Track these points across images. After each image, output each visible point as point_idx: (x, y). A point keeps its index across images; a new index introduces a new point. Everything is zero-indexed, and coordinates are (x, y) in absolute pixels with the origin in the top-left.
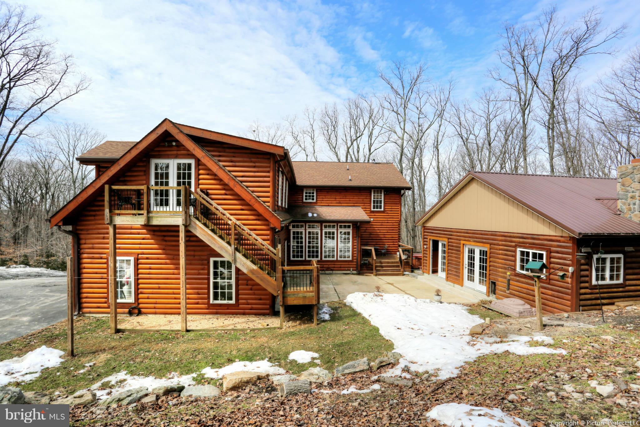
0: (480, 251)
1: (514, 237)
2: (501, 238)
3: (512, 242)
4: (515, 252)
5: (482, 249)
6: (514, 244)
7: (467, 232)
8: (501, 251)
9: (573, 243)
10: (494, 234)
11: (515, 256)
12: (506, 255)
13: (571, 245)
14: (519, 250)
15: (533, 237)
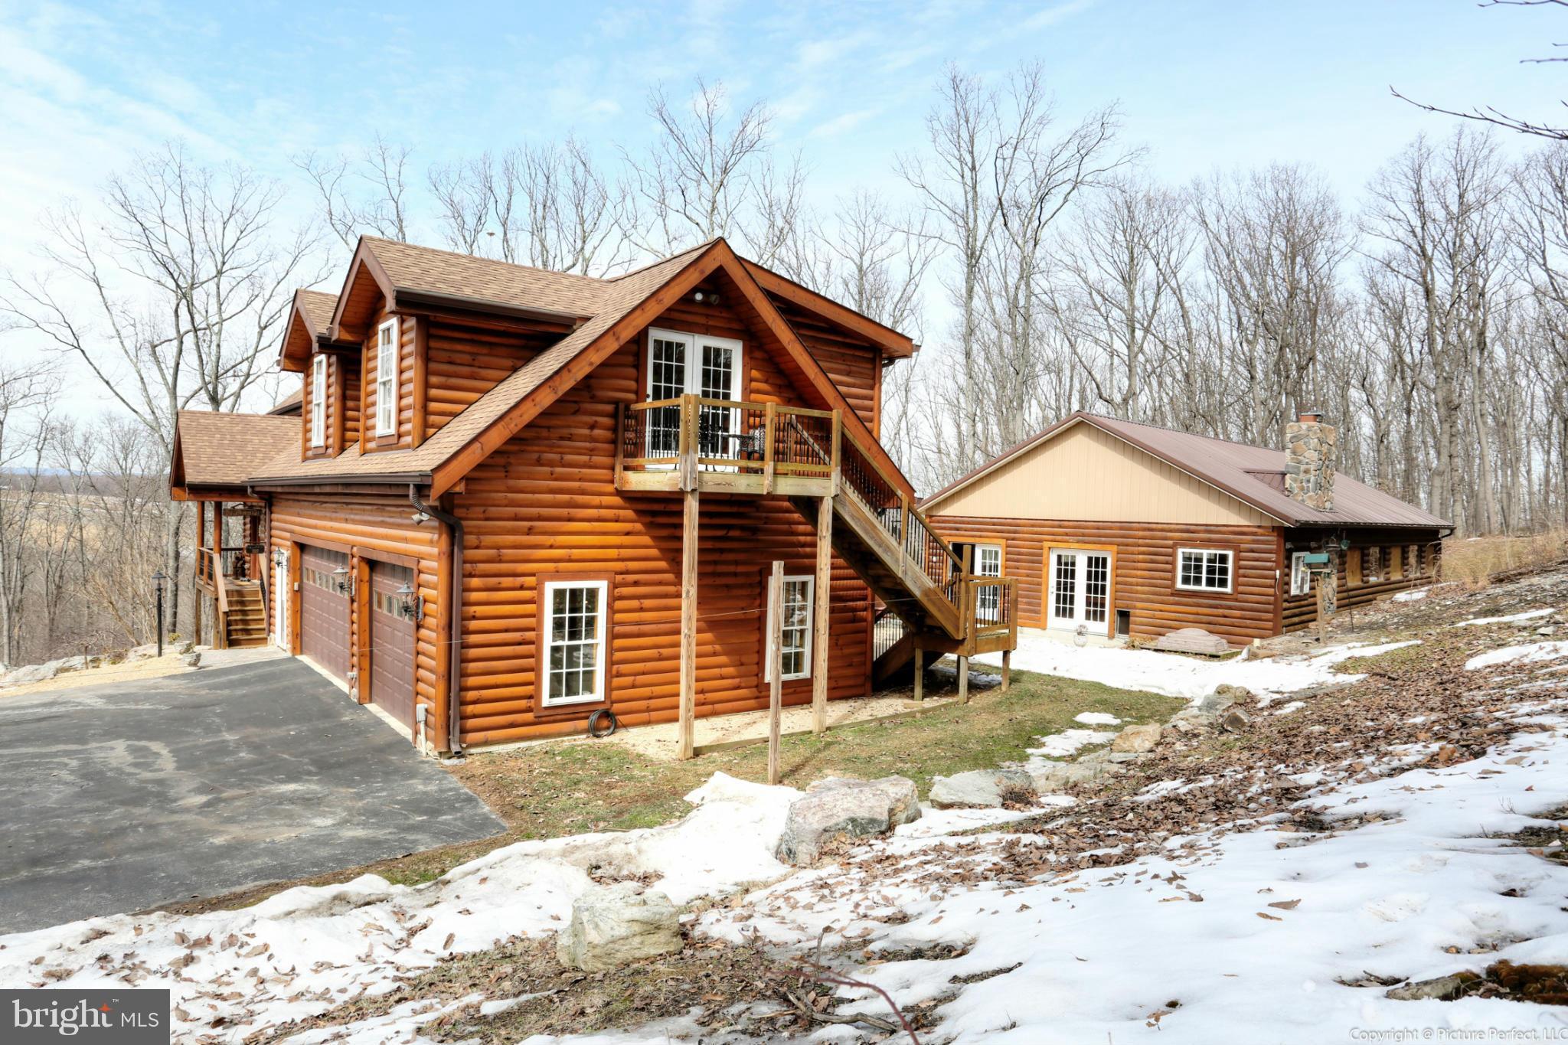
0: (1090, 559)
1: (1171, 531)
2: (1141, 533)
3: (1166, 539)
4: (1173, 555)
5: (1094, 555)
6: (1171, 542)
7: (1060, 523)
8: (1141, 556)
9: (1278, 535)
10: (1126, 526)
11: (1173, 563)
12: (1152, 562)
13: (1275, 539)
14: (1180, 552)
15: (1208, 528)
